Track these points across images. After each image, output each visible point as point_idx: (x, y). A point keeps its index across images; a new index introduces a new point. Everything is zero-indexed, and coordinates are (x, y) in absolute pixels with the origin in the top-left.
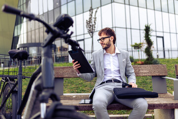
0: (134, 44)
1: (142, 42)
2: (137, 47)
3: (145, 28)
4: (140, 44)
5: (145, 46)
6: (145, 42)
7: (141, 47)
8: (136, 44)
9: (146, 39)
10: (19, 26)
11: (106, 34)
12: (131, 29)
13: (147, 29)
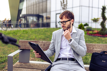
0: (93, 19)
1: (99, 18)
2: (95, 20)
3: (102, 8)
4: (98, 19)
5: (101, 20)
6: (101, 17)
7: (98, 21)
8: (95, 19)
9: (102, 16)
10: (22, 3)
11: (68, 18)
12: (92, 7)
13: (104, 9)
